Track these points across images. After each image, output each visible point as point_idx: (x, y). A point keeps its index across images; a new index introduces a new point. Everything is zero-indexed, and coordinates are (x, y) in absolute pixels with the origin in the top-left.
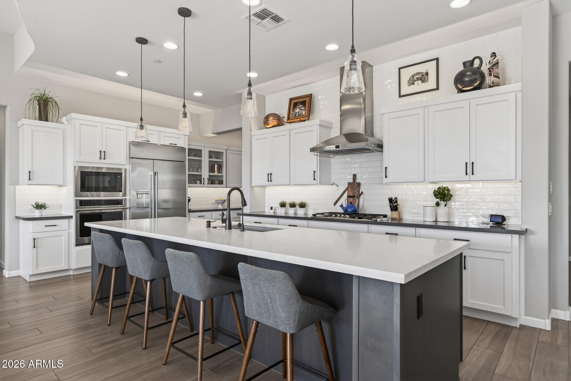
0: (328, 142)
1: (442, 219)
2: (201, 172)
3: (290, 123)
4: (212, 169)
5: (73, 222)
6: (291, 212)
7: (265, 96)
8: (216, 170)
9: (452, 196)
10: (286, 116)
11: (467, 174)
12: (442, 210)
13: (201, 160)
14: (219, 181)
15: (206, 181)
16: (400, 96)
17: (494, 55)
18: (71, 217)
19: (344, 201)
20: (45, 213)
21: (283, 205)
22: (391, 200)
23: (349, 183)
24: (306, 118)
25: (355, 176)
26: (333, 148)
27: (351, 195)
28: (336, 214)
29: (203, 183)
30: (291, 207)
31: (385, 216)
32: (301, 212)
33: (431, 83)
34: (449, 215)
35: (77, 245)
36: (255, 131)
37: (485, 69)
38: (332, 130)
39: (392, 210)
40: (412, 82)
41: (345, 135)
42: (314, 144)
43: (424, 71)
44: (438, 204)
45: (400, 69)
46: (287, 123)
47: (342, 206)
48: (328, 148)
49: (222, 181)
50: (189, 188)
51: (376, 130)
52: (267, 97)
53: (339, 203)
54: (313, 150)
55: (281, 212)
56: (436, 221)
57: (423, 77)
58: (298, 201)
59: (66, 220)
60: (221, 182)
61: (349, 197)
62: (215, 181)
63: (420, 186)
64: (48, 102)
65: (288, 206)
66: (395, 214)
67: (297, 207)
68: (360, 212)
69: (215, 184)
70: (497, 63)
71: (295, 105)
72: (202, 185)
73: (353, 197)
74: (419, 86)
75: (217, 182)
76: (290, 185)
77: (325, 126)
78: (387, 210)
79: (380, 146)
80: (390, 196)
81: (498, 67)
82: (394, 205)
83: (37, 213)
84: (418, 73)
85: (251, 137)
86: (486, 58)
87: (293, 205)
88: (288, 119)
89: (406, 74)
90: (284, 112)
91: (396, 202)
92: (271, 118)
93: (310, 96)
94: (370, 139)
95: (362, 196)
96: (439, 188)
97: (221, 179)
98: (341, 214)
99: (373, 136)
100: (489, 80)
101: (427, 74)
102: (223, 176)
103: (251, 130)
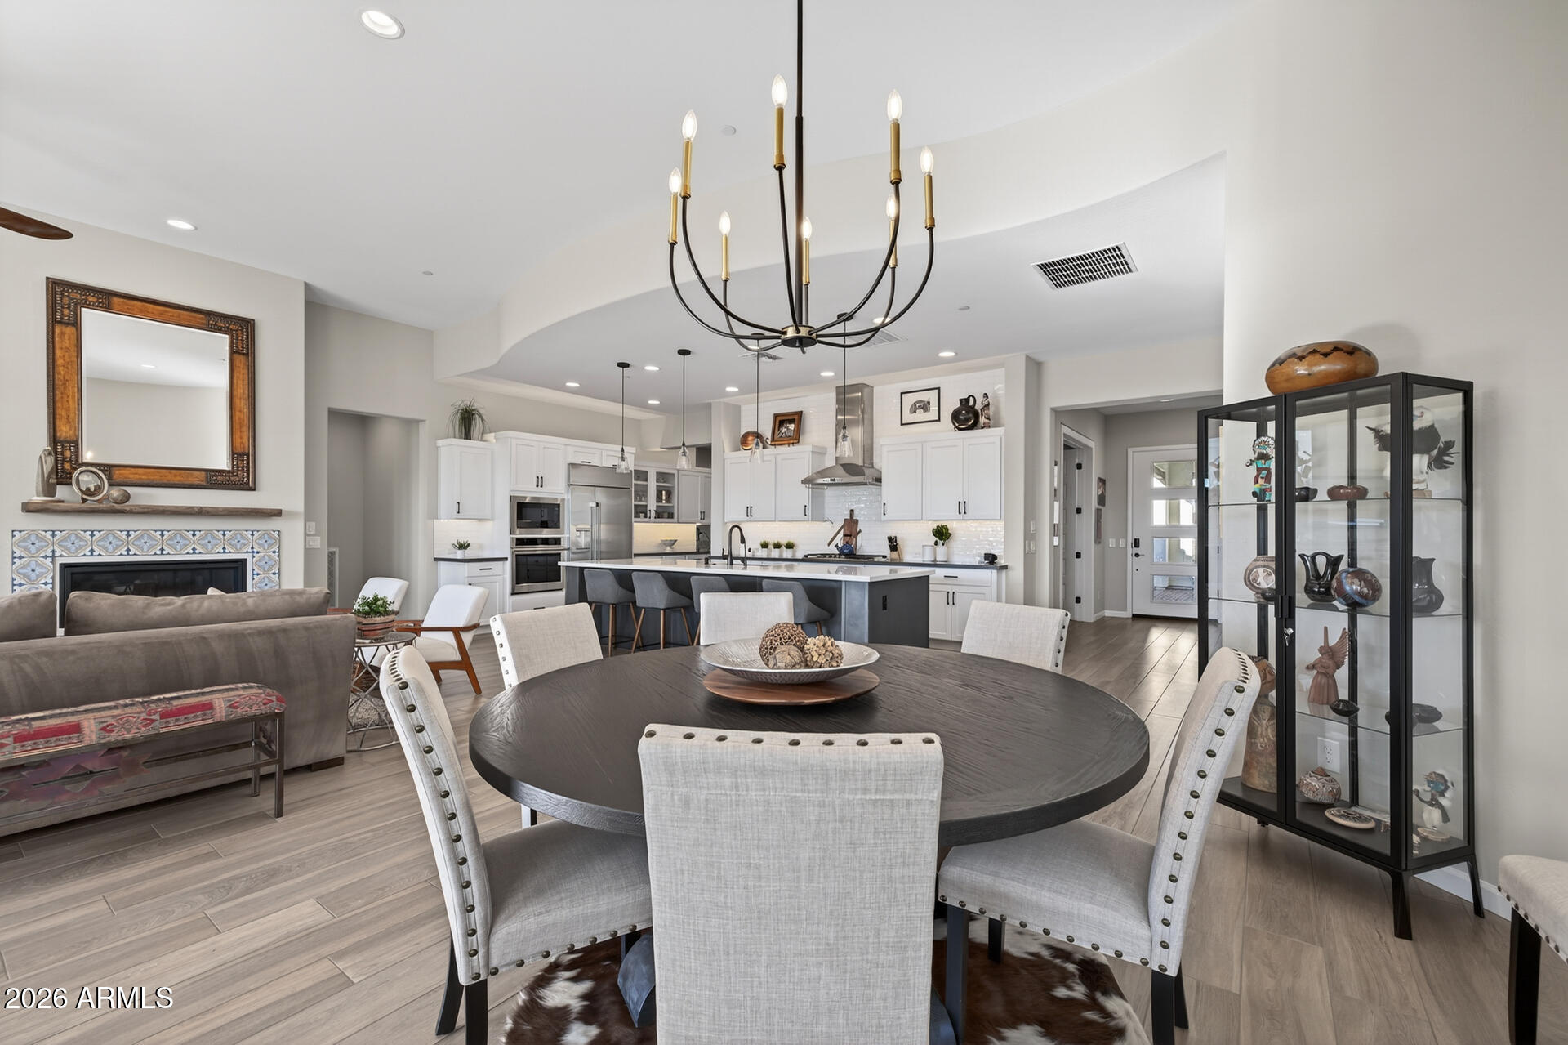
0: (822, 473)
1: (940, 559)
2: (647, 502)
3: (775, 445)
4: (659, 498)
5: (508, 564)
6: (775, 553)
7: (740, 407)
8: (664, 498)
9: (950, 534)
10: (770, 437)
11: (960, 513)
12: (941, 549)
13: (647, 485)
14: (669, 513)
15: (653, 514)
16: (902, 424)
17: (986, 396)
18: (506, 559)
19: (839, 541)
20: (468, 554)
21: (765, 546)
22: (890, 539)
23: (845, 520)
24: (795, 441)
25: (852, 511)
26: (827, 480)
27: (849, 533)
28: (830, 555)
29: (648, 515)
30: (775, 548)
31: (884, 557)
32: (787, 554)
33: (932, 414)
34: (948, 555)
35: (513, 594)
36: (730, 455)
37: (978, 407)
38: (827, 457)
39: (891, 550)
40: (914, 410)
41: (843, 465)
42: (806, 475)
43: (926, 400)
44: (936, 543)
45: (902, 393)
46: (772, 445)
47: (837, 546)
48: (821, 481)
49: (673, 514)
50: (635, 524)
51: (876, 460)
52: (743, 408)
53: (834, 543)
54: (804, 482)
55: (763, 553)
56: (935, 561)
57: (925, 406)
58: (784, 541)
59: (501, 563)
60: (671, 516)
61: (845, 535)
62: (665, 514)
63: (919, 524)
64: (473, 414)
65: (771, 547)
66: (895, 555)
67: (783, 548)
68: (858, 554)
69: (662, 518)
70: (988, 405)
71: (782, 423)
72: (647, 519)
73: (850, 536)
74: (920, 415)
75: (666, 515)
76: (775, 521)
77: (819, 452)
78: (886, 551)
79: (879, 480)
80: (889, 535)
81: (989, 409)
82: (893, 544)
83: (459, 554)
84: (920, 401)
85: (724, 460)
86: (980, 399)
87: (777, 546)
88: (773, 440)
89: (909, 400)
90: (767, 431)
91: (896, 541)
92: (750, 438)
93: (800, 414)
94: (867, 471)
95: (860, 534)
96: (938, 527)
97: (670, 511)
98: (835, 555)
99: (873, 467)
100: (982, 420)
101: (929, 403)
102: (673, 507)
103: (724, 452)
